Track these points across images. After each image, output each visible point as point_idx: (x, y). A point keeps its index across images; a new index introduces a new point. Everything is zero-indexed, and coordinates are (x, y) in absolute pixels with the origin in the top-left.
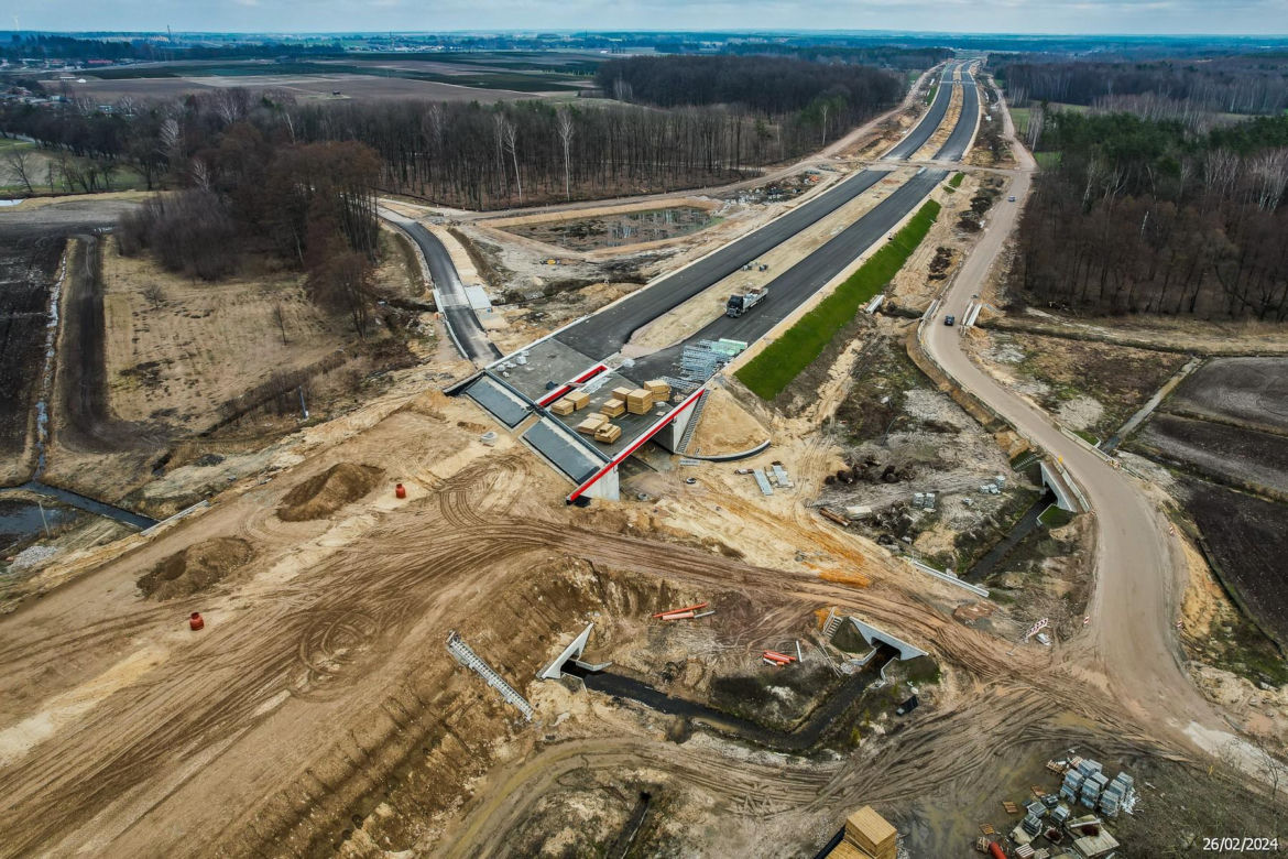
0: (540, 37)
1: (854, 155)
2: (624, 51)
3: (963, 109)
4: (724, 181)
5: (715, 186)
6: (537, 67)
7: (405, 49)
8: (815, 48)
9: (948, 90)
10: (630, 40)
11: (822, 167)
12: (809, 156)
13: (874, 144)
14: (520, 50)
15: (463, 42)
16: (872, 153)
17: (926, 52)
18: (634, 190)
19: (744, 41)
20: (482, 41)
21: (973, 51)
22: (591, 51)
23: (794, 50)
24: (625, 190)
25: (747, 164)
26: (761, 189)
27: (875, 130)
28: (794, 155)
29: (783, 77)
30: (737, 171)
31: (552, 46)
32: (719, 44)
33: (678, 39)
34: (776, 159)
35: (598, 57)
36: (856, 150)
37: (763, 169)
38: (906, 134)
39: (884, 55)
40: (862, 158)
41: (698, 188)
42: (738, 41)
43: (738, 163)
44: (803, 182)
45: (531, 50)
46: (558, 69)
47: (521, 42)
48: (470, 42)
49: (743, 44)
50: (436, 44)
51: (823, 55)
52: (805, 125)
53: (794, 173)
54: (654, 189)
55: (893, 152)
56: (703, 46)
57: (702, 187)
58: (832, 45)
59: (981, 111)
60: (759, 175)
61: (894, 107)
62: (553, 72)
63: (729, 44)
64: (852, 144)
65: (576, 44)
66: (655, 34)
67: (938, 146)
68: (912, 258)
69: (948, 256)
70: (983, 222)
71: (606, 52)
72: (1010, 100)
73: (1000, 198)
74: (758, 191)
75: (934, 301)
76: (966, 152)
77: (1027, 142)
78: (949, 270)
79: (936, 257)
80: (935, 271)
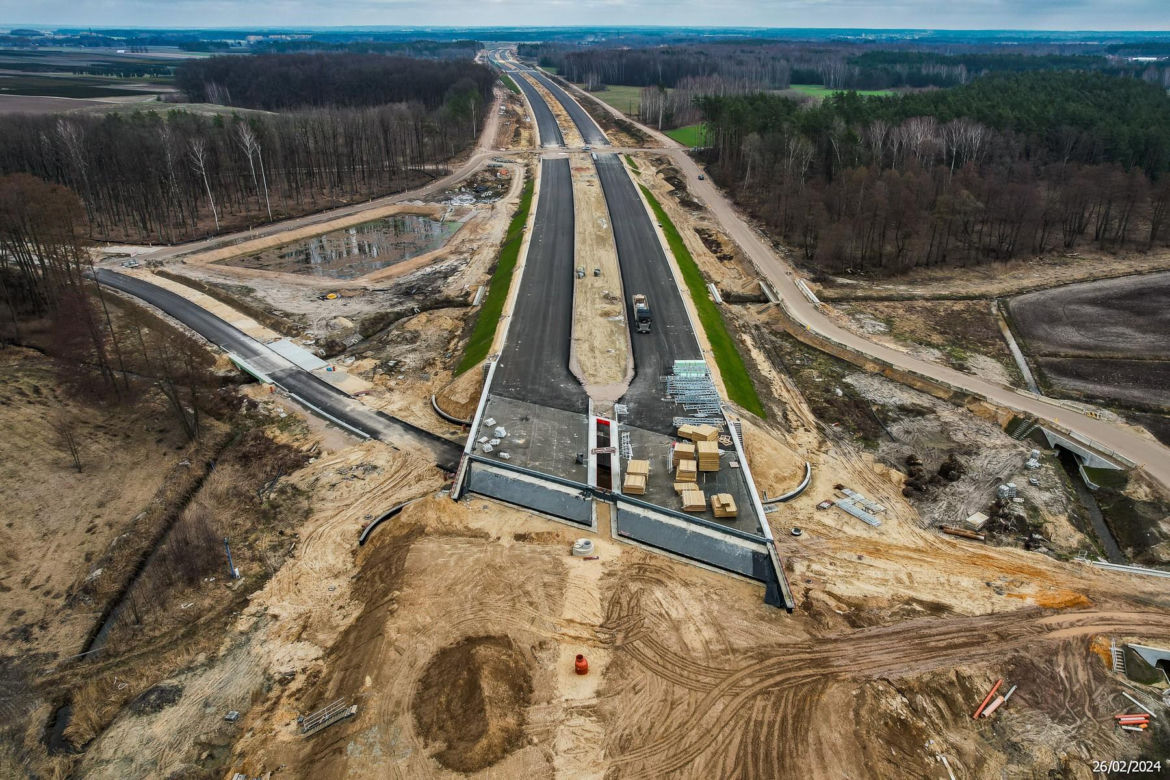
0: (16, 32)
1: (512, 144)
3: (555, 96)
6: (60, 69)
9: (520, 79)
11: (495, 159)
13: (517, 134)
16: (524, 141)
24: (321, 201)
26: (464, 187)
27: (504, 120)
32: (243, 42)
36: (508, 139)
38: (533, 121)
40: (522, 147)
44: (496, 176)
53: (479, 168)
54: (353, 197)
55: (544, 140)
56: (228, 44)
60: (446, 173)
61: (494, 98)
64: (499, 135)
67: (575, 131)
68: (686, 242)
69: (710, 236)
70: (696, 200)
71: (123, 51)
72: (584, 85)
73: (684, 176)
74: (463, 190)
75: (761, 283)
76: (605, 135)
77: (645, 122)
78: (727, 250)
79: (702, 239)
80: (715, 252)
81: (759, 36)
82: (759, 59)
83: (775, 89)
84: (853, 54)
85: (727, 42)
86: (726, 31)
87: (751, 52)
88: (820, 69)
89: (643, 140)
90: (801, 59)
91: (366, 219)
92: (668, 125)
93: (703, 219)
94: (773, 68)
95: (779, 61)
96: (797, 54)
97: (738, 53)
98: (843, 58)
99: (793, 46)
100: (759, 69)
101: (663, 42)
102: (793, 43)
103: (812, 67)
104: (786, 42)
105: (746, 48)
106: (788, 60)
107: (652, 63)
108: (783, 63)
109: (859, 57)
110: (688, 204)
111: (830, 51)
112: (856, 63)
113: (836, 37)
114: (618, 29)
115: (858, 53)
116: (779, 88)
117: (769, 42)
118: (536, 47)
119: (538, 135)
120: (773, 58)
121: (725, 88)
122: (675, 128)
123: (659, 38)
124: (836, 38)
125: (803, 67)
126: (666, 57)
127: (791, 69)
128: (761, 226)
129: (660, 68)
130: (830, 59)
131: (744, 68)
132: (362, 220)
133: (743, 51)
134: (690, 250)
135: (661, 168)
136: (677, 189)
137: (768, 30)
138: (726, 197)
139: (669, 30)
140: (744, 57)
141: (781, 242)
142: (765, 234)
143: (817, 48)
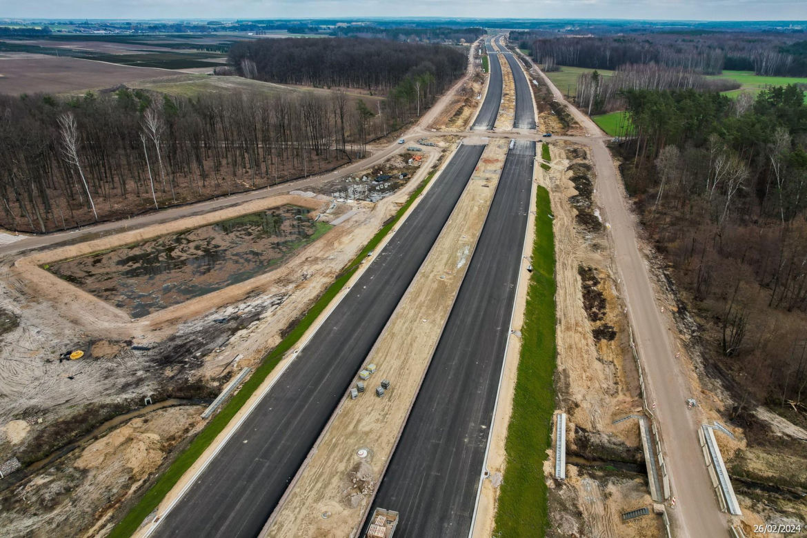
0: (210, 23)
1: (447, 125)
2: (265, 33)
3: (513, 75)
4: (331, 166)
5: (321, 173)
6: (193, 47)
7: (102, 32)
8: (396, 29)
9: (495, 60)
10: (271, 25)
11: (421, 141)
12: (407, 128)
13: (459, 113)
14: (191, 33)
15: (150, 27)
16: (460, 122)
17: (469, 31)
18: (236, 185)
19: (349, 25)
20: (164, 27)
21: (497, 29)
22: (243, 33)
23: (382, 31)
24: (226, 186)
25: (353, 142)
26: (367, 176)
27: (456, 98)
28: (395, 127)
29: (379, 55)
30: (344, 151)
31: (215, 30)
32: (332, 27)
33: (305, 24)
34: (379, 134)
35: (245, 37)
36: (446, 119)
37: (368, 148)
38: (481, 99)
39: (443, 34)
40: (453, 129)
41: (303, 177)
42: (344, 25)
43: (344, 142)
44: (407, 162)
45: (200, 33)
46: (209, 47)
47: (195, 28)
48: (155, 28)
49: (348, 27)
50: (129, 28)
51: (403, 34)
52: (402, 100)
53: (397, 151)
54: (258, 181)
55: (478, 121)
56: (321, 29)
57: (308, 176)
58: (406, 27)
59: (527, 77)
60: (363, 155)
61: (463, 75)
62: (205, 51)
63: (339, 27)
64: (442, 113)
65: (234, 28)
66: (289, 21)
67: (512, 113)
68: (559, 297)
69: (595, 284)
70: (597, 213)
71: (252, 34)
72: (542, 66)
73: (595, 176)
74: (365, 179)
75: (642, 423)
76: (536, 116)
77: (578, 106)
78: (611, 317)
79: (585, 287)
80: (594, 318)
81: (700, 28)
82: (697, 47)
83: (708, 74)
84: (785, 43)
85: (672, 32)
86: (673, 24)
87: (691, 41)
88: (752, 57)
89: (568, 126)
90: (736, 48)
91: (248, 212)
92: (597, 109)
93: (596, 247)
94: (708, 55)
95: (715, 49)
96: (731, 43)
97: (679, 42)
98: (775, 47)
99: (728, 36)
100: (695, 56)
101: (621, 31)
102: (727, 33)
103: (744, 55)
104: (722, 32)
105: (686, 38)
106: (722, 49)
107: (602, 49)
108: (718, 51)
109: (791, 46)
110: (587, 221)
111: (762, 41)
112: (788, 51)
113: (764, 27)
114: (589, 21)
115: (790, 43)
116: (712, 74)
117: (708, 32)
118: (523, 33)
119: (478, 113)
120: (710, 47)
121: (659, 75)
122: (604, 113)
123: (619, 28)
124: (766, 29)
125: (737, 55)
126: (616, 45)
127: (725, 57)
128: (667, 267)
129: (608, 53)
130: (762, 47)
131: (681, 56)
132: (243, 212)
133: (684, 41)
134: (559, 314)
135: (574, 162)
136: (580, 195)
137: (709, 23)
138: (633, 211)
139: (629, 22)
140: (684, 46)
141: (689, 307)
142: (670, 283)
143: (750, 38)
